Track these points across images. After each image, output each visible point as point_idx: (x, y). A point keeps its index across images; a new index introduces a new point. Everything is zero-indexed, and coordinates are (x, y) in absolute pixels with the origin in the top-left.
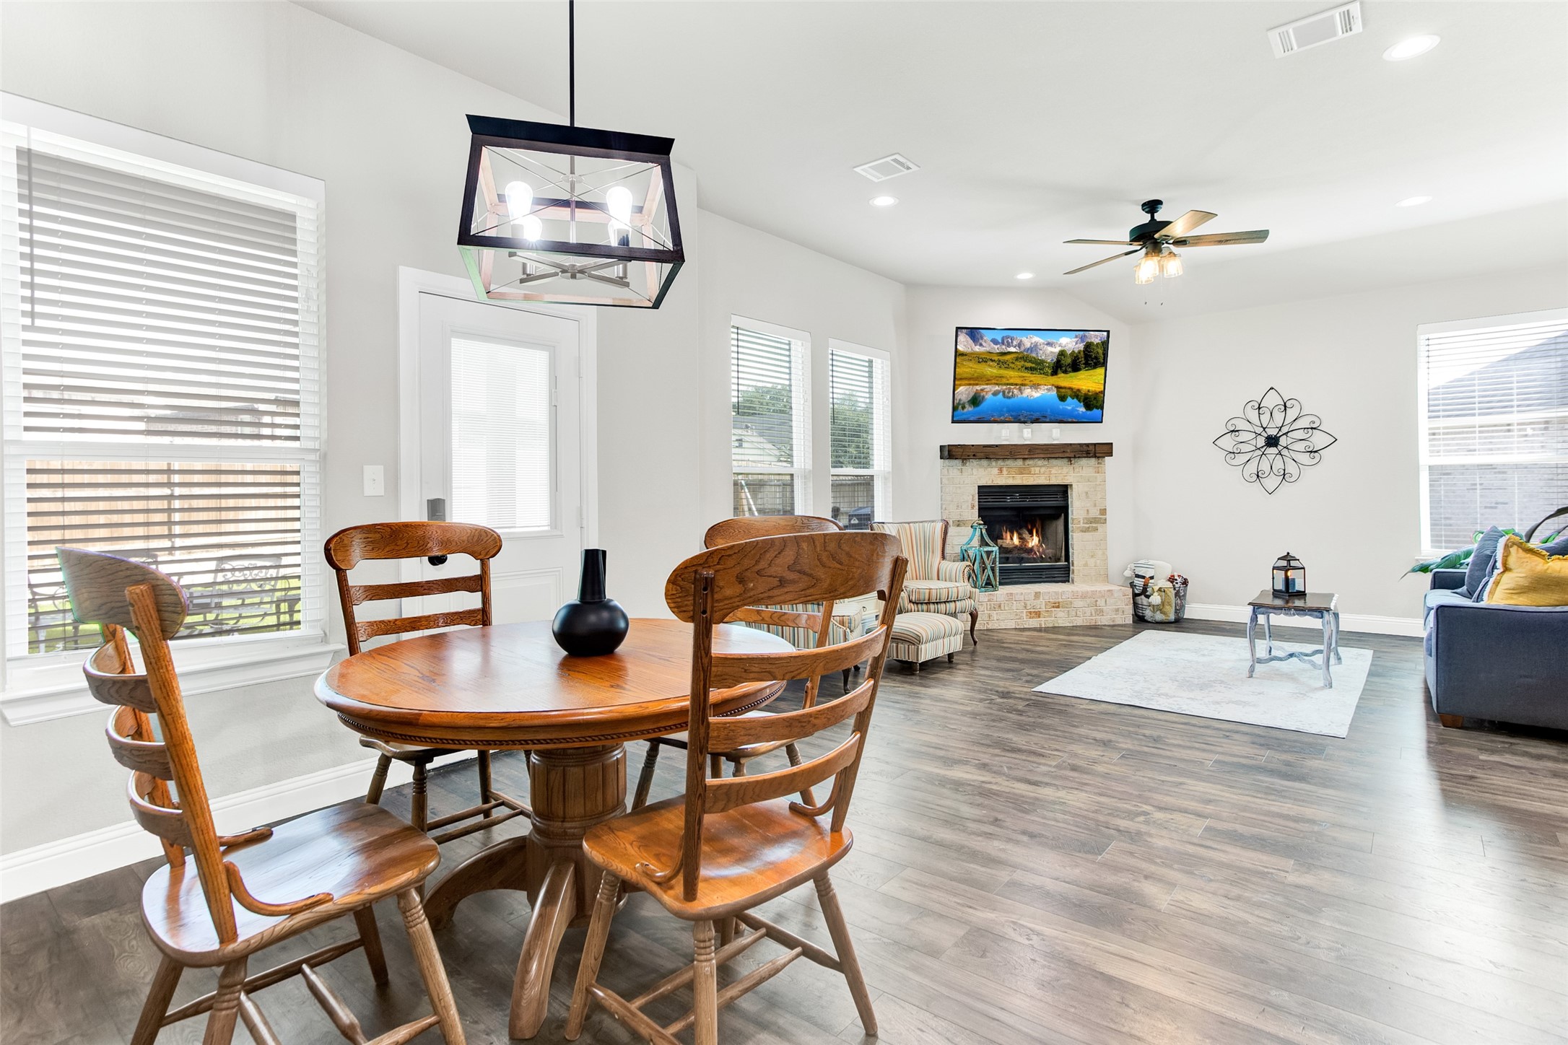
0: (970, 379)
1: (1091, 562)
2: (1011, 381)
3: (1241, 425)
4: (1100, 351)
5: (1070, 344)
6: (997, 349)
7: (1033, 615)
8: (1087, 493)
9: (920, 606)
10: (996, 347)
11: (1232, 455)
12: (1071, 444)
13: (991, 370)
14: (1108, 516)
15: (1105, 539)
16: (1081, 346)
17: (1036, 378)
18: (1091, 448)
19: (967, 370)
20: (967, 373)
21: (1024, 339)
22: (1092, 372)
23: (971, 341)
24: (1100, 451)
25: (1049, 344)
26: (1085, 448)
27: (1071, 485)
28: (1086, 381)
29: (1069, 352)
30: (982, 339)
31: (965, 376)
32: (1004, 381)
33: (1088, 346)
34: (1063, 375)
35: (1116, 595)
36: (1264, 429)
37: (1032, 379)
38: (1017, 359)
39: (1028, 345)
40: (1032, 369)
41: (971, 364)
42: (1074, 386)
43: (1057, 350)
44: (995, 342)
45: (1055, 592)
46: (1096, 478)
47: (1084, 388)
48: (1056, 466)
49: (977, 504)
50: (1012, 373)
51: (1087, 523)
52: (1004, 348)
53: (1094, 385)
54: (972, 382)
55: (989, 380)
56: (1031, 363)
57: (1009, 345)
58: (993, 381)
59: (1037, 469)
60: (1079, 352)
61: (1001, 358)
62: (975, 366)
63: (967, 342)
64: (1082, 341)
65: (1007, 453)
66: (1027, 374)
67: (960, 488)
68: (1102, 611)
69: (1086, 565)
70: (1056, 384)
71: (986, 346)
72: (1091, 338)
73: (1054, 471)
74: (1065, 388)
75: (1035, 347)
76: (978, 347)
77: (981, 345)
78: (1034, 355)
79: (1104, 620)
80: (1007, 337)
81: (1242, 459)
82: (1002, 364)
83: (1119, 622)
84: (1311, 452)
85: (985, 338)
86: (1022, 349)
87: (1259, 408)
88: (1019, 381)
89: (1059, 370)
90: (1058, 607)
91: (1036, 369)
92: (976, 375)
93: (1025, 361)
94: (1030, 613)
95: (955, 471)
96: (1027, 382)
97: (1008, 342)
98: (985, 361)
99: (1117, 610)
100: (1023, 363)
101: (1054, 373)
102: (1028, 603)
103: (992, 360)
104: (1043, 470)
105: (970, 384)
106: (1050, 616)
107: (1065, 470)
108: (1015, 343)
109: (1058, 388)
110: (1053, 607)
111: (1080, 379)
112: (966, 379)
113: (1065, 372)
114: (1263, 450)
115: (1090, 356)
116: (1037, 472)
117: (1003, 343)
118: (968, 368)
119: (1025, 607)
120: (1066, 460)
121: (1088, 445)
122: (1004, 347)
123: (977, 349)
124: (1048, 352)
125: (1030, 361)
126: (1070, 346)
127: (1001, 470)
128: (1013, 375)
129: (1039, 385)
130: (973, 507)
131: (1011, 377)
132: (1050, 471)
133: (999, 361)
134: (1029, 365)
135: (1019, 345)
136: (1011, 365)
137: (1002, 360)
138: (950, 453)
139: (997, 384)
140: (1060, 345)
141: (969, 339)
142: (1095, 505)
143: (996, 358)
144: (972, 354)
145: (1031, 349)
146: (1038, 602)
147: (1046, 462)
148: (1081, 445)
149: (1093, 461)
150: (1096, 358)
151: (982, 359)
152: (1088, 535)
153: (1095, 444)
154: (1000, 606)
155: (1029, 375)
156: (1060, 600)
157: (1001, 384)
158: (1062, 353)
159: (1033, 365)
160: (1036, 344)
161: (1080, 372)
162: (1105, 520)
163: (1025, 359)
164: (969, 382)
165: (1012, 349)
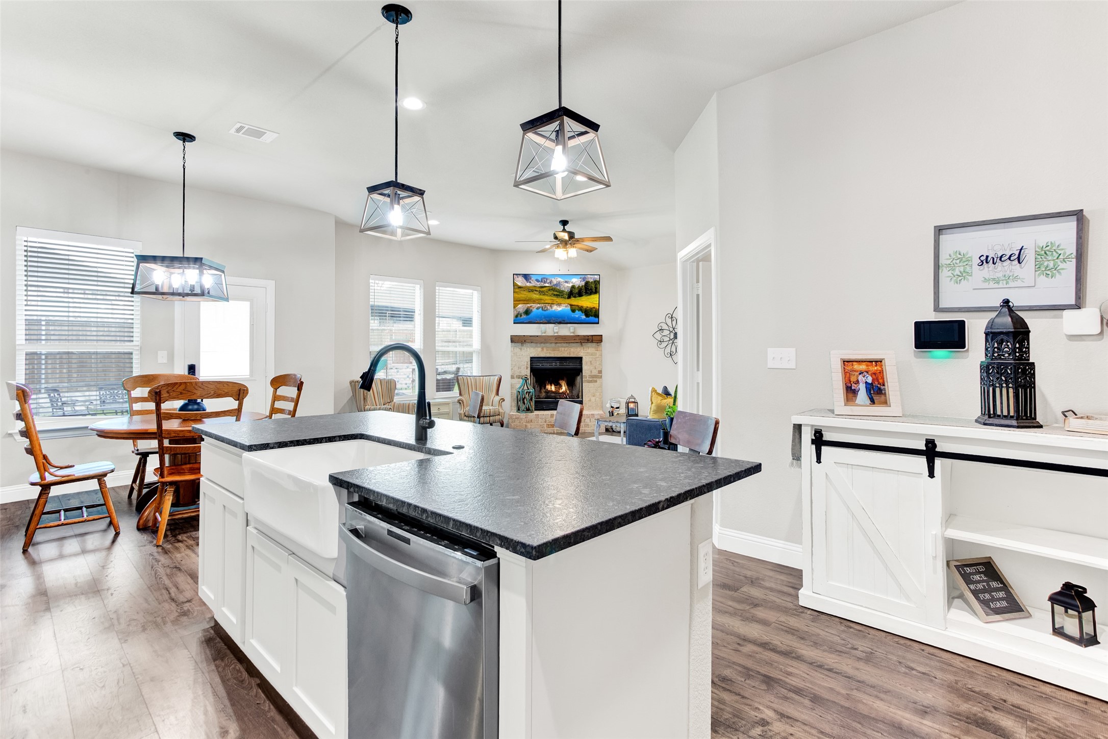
0: (524, 301)
1: (593, 399)
2: (546, 302)
4: (593, 286)
5: (577, 282)
6: (538, 284)
7: (550, 426)
8: (591, 362)
9: (470, 418)
10: (538, 283)
11: (660, 343)
12: (580, 335)
13: (535, 296)
15: (601, 387)
16: (583, 283)
17: (559, 300)
18: (591, 338)
19: (523, 296)
21: (553, 279)
22: (589, 297)
23: (525, 281)
25: (566, 282)
26: (587, 338)
27: (583, 357)
28: (587, 302)
29: (577, 286)
30: (531, 279)
31: (522, 299)
32: (543, 302)
33: (587, 283)
34: (573, 298)
36: (674, 329)
37: (557, 300)
38: (549, 290)
39: (555, 283)
40: (557, 295)
41: (525, 293)
42: (579, 305)
43: (570, 285)
44: (538, 281)
46: (596, 353)
47: (585, 305)
48: (573, 347)
49: (529, 366)
51: (592, 378)
52: (542, 284)
53: (590, 304)
54: (525, 302)
55: (534, 301)
56: (556, 292)
57: (545, 283)
58: (537, 302)
59: (563, 349)
60: (582, 286)
61: (541, 289)
62: (527, 294)
63: (523, 281)
64: (584, 281)
65: (543, 340)
66: (555, 298)
67: (520, 358)
69: (590, 400)
70: (570, 303)
71: (533, 283)
72: (588, 279)
73: (572, 350)
74: (575, 305)
75: (559, 284)
77: (530, 282)
78: (558, 288)
80: (544, 278)
82: (541, 293)
86: (552, 284)
88: (550, 302)
89: (572, 296)
91: (559, 295)
92: (527, 298)
93: (554, 291)
94: (548, 425)
95: (518, 349)
96: (554, 302)
97: (544, 281)
100: (552, 292)
101: (569, 297)
102: (547, 419)
103: (536, 291)
104: (566, 349)
105: (524, 303)
107: (579, 349)
108: (548, 281)
109: (571, 305)
111: (582, 301)
112: (522, 300)
113: (575, 297)
114: (673, 340)
115: (588, 288)
117: (542, 282)
118: (524, 295)
119: (545, 422)
120: (579, 344)
121: (588, 336)
123: (528, 284)
124: (566, 286)
125: (556, 291)
126: (577, 283)
127: (543, 349)
128: (547, 298)
129: (561, 304)
130: (527, 368)
131: (546, 300)
132: (570, 350)
134: (556, 293)
135: (550, 283)
136: (546, 293)
137: (541, 290)
138: (515, 340)
139: (539, 303)
140: (572, 283)
141: (524, 279)
142: (595, 368)
143: (538, 289)
144: (523, 287)
145: (556, 285)
146: (553, 419)
147: (567, 345)
148: (584, 336)
149: (592, 345)
150: (591, 289)
151: (531, 290)
152: (593, 385)
153: (592, 336)
157: (541, 303)
158: (573, 287)
159: (558, 293)
160: (559, 283)
161: (583, 297)
162: (601, 376)
163: (554, 290)
164: (523, 302)
165: (547, 285)
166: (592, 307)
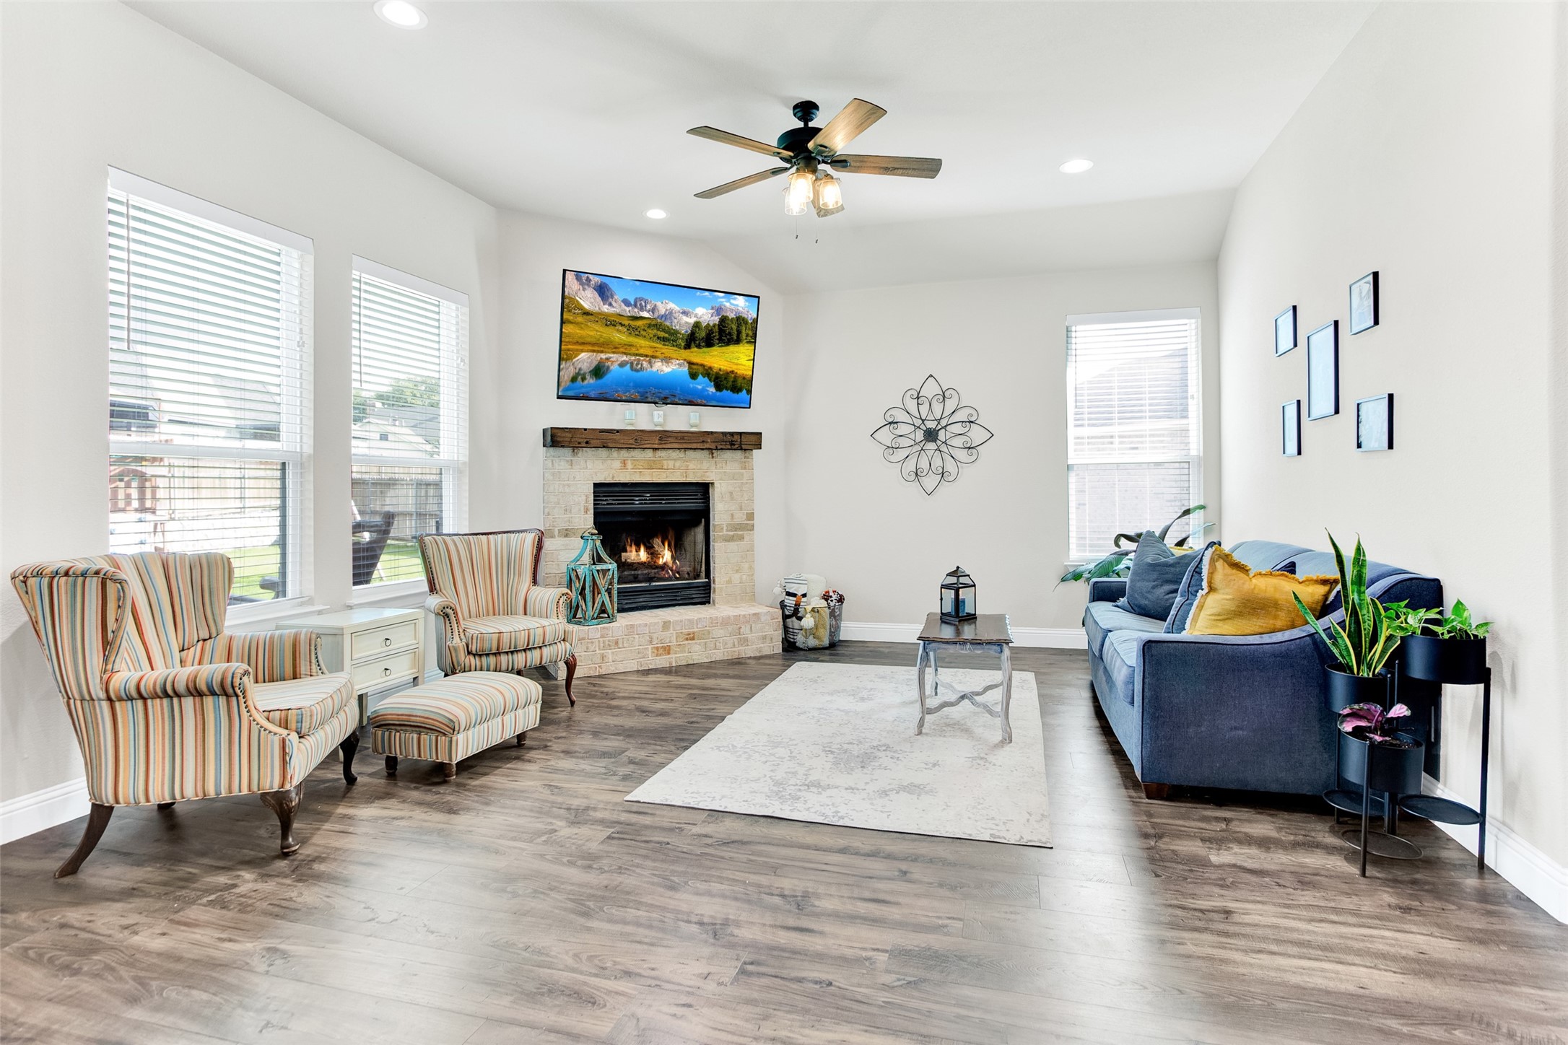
0: (594, 344)
1: (736, 577)
2: (641, 351)
3: (900, 416)
4: (734, 327)
5: (704, 314)
6: (628, 311)
7: (661, 651)
8: (731, 493)
10: (628, 309)
11: (891, 451)
12: (712, 432)
13: (619, 336)
14: (756, 522)
15: (752, 549)
16: (716, 320)
17: (668, 350)
18: (737, 438)
19: (592, 333)
20: (591, 337)
21: (659, 304)
22: (725, 349)
24: (745, 442)
25: (685, 313)
26: (729, 438)
27: (713, 484)
28: (720, 358)
29: (704, 325)
30: (612, 297)
31: (588, 340)
32: (633, 350)
33: (724, 320)
34: (696, 349)
35: (763, 619)
37: (663, 351)
38: (649, 326)
39: (662, 311)
40: (664, 340)
41: (596, 327)
42: (706, 363)
43: (692, 320)
44: (626, 303)
45: (689, 620)
46: (742, 475)
47: (716, 366)
48: (694, 459)
49: (591, 506)
50: (642, 342)
51: (731, 531)
52: (636, 312)
53: (726, 364)
54: (596, 348)
55: (615, 348)
56: (664, 333)
57: (642, 309)
58: (621, 350)
59: (671, 463)
60: (714, 326)
62: (601, 329)
63: (595, 299)
64: (718, 314)
65: (632, 441)
67: (569, 486)
68: (746, 640)
69: (729, 582)
70: (688, 359)
71: (616, 307)
73: (691, 466)
74: (697, 364)
75: (669, 315)
76: (607, 306)
77: (610, 305)
78: (672, 322)
79: (749, 651)
80: (641, 299)
81: (901, 454)
82: (632, 330)
83: (767, 651)
84: (969, 448)
85: (616, 297)
86: (656, 315)
87: (918, 398)
88: (649, 352)
89: (693, 345)
90: (693, 639)
91: (669, 340)
92: (602, 340)
93: (658, 330)
94: (657, 649)
95: (563, 463)
96: (658, 354)
97: (641, 304)
98: (613, 324)
99: (764, 638)
100: (655, 331)
101: (688, 347)
102: (654, 636)
103: (622, 325)
104: (678, 464)
105: (594, 351)
106: (683, 651)
107: (705, 465)
108: (649, 307)
109: (690, 363)
110: (687, 639)
111: (713, 356)
112: (589, 343)
113: (699, 346)
114: (922, 444)
115: (724, 331)
116: (670, 467)
117: (635, 306)
118: (595, 331)
119: (651, 642)
120: (706, 452)
121: (732, 434)
122: (636, 310)
123: (606, 309)
124: (683, 322)
125: (664, 330)
126: (706, 317)
127: (624, 463)
128: (643, 344)
129: (670, 358)
130: (586, 511)
131: (641, 347)
132: (687, 466)
133: (630, 326)
134: (662, 334)
135: (653, 310)
136: (642, 332)
137: (632, 325)
138: (556, 439)
139: (625, 353)
140: (696, 316)
141: (597, 296)
142: (741, 509)
143: (626, 322)
144: (599, 314)
145: (665, 317)
146: (667, 633)
147: (682, 455)
148: (724, 434)
149: (739, 454)
150: (730, 334)
151: (610, 322)
152: (733, 546)
153: (741, 434)
154: (617, 643)
155: (661, 346)
156: (696, 630)
157: (630, 354)
158: (697, 325)
159: (667, 335)
160: (671, 313)
161: (714, 348)
162: (753, 526)
163: (658, 326)
164: (590, 348)
165: (645, 314)
166: (729, 369)
